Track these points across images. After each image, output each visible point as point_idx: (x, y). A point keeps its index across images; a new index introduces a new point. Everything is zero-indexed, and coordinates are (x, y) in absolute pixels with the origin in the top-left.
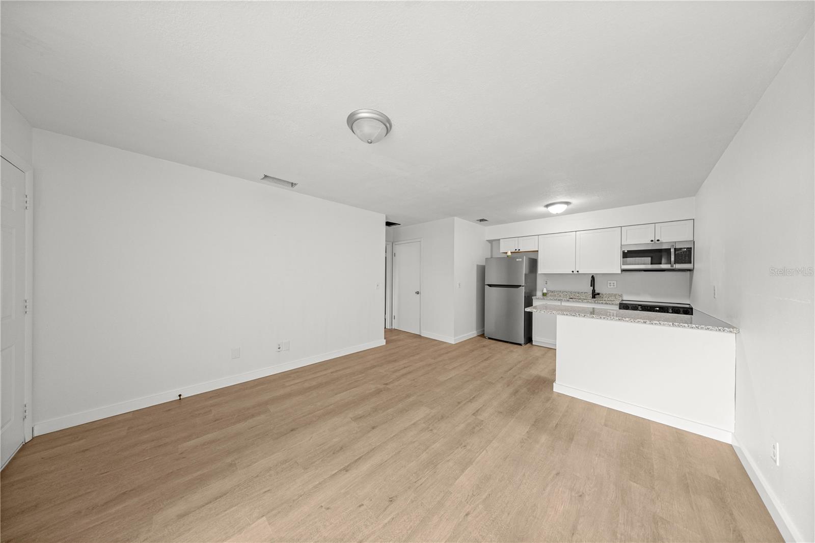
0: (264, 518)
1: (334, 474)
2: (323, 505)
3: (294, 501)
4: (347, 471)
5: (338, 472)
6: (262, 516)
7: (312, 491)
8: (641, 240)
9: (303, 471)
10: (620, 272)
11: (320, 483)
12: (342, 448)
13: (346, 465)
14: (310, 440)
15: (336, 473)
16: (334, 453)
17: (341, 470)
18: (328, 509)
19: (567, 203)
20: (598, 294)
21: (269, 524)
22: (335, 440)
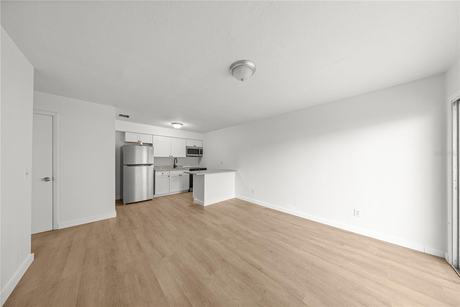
0: (304, 301)
1: (265, 274)
2: (284, 275)
3: (288, 289)
4: (261, 269)
5: (263, 273)
6: (303, 303)
7: (279, 282)
8: (191, 145)
9: (267, 293)
10: (186, 157)
11: (273, 280)
12: (244, 275)
13: (257, 270)
14: (237, 299)
15: (264, 274)
16: (249, 278)
17: (261, 272)
18: (284, 272)
19: (182, 125)
20: (176, 166)
21: (304, 296)
22: (236, 280)
